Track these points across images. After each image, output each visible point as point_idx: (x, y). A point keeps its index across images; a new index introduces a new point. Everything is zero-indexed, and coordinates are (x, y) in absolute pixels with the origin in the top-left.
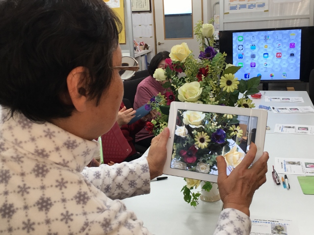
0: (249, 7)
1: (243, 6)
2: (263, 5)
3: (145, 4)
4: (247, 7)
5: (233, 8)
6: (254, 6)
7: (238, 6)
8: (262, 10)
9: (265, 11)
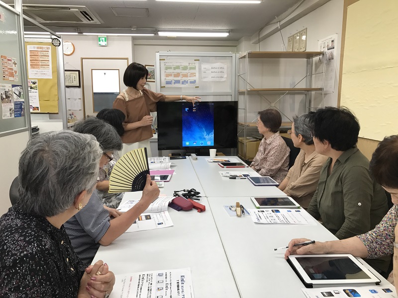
0: (183, 84)
1: (178, 82)
2: (194, 82)
3: (74, 80)
4: (181, 82)
5: (168, 83)
6: (187, 82)
7: (173, 81)
8: (193, 85)
9: (196, 87)
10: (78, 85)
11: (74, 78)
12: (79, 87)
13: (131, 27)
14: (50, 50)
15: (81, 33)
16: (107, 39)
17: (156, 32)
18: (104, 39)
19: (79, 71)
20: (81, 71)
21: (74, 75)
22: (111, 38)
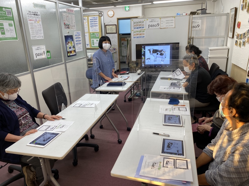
10: (116, 32)
11: (114, 29)
12: (116, 33)
13: (138, 1)
14: (98, 18)
15: (115, 6)
16: (129, 7)
17: (152, 2)
18: (127, 7)
19: (116, 25)
21: (114, 27)
22: (131, 6)
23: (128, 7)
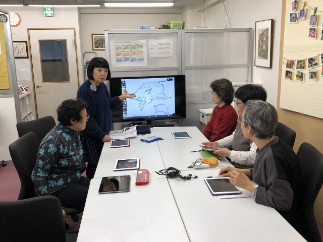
3: (21, 51)
5: (118, 61)
10: (26, 56)
11: (21, 49)
15: (26, 4)
16: (53, 9)
17: (102, 3)
19: (26, 42)
20: (28, 41)
21: (22, 46)
22: (57, 8)
23: (51, 9)
